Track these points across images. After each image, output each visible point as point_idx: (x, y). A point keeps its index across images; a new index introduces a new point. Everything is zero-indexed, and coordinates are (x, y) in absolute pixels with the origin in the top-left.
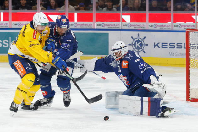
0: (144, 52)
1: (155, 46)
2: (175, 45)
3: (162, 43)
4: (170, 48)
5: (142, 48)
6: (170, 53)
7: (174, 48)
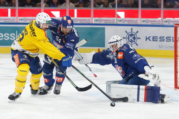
0: (137, 45)
1: (146, 39)
2: (165, 38)
4: (160, 41)
5: (135, 41)
6: (160, 46)
7: (164, 41)
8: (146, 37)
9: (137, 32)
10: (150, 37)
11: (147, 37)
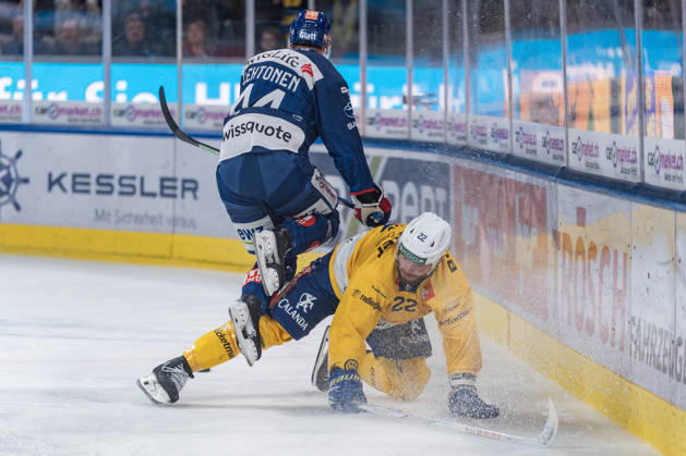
0: (18, 207)
1: (51, 184)
3: (74, 176)
4: (99, 192)
5: (12, 191)
6: (100, 213)
7: (110, 193)
8: (50, 175)
9: (19, 154)
10: (63, 176)
11: (55, 177)
